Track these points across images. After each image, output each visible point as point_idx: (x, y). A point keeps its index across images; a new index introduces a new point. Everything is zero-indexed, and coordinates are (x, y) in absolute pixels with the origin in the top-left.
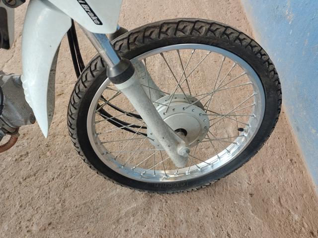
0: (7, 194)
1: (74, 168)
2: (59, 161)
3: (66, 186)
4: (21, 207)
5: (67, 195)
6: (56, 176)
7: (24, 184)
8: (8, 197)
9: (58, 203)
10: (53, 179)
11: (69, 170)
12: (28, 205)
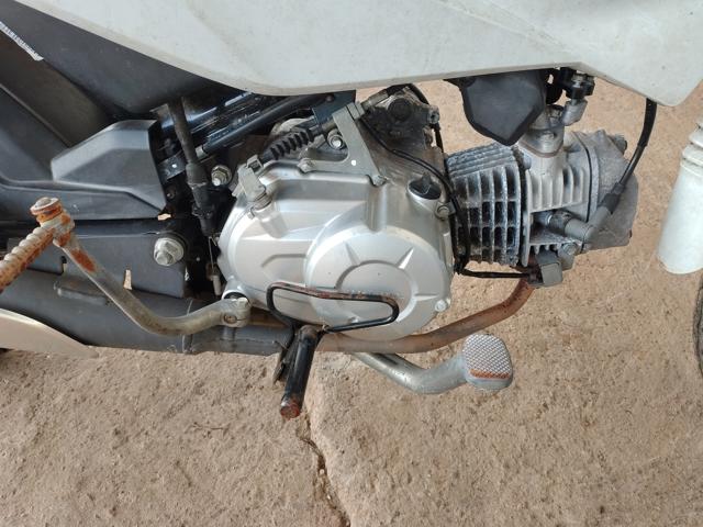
0: (456, 437)
1: (579, 385)
2: (533, 368)
3: (587, 423)
4: (507, 466)
5: (600, 443)
6: (548, 400)
7: (481, 413)
8: (462, 442)
9: (591, 462)
10: (545, 405)
11: (569, 387)
12: (521, 463)
